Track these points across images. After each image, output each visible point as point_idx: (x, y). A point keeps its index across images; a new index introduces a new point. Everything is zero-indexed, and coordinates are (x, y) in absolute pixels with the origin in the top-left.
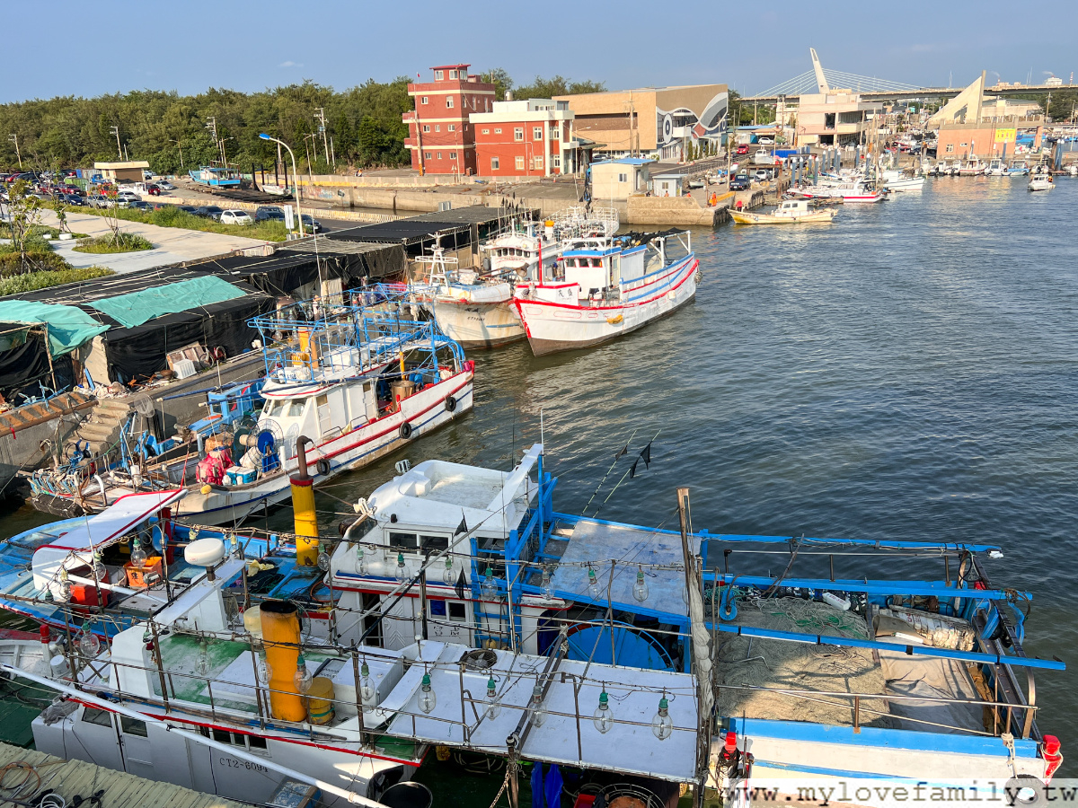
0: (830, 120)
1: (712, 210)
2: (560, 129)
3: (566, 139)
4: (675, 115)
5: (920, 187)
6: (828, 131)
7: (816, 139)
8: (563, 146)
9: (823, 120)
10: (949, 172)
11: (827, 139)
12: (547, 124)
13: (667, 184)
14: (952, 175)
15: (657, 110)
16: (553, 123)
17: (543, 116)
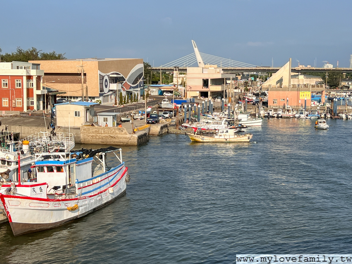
0: (205, 83)
1: (136, 136)
2: (34, 81)
3: (38, 88)
4: (111, 76)
5: (260, 124)
6: (205, 90)
7: (197, 94)
8: (36, 92)
9: (201, 83)
10: (276, 115)
11: (204, 94)
12: (25, 78)
13: (107, 118)
14: (278, 117)
15: (99, 72)
16: (29, 78)
17: (22, 72)
